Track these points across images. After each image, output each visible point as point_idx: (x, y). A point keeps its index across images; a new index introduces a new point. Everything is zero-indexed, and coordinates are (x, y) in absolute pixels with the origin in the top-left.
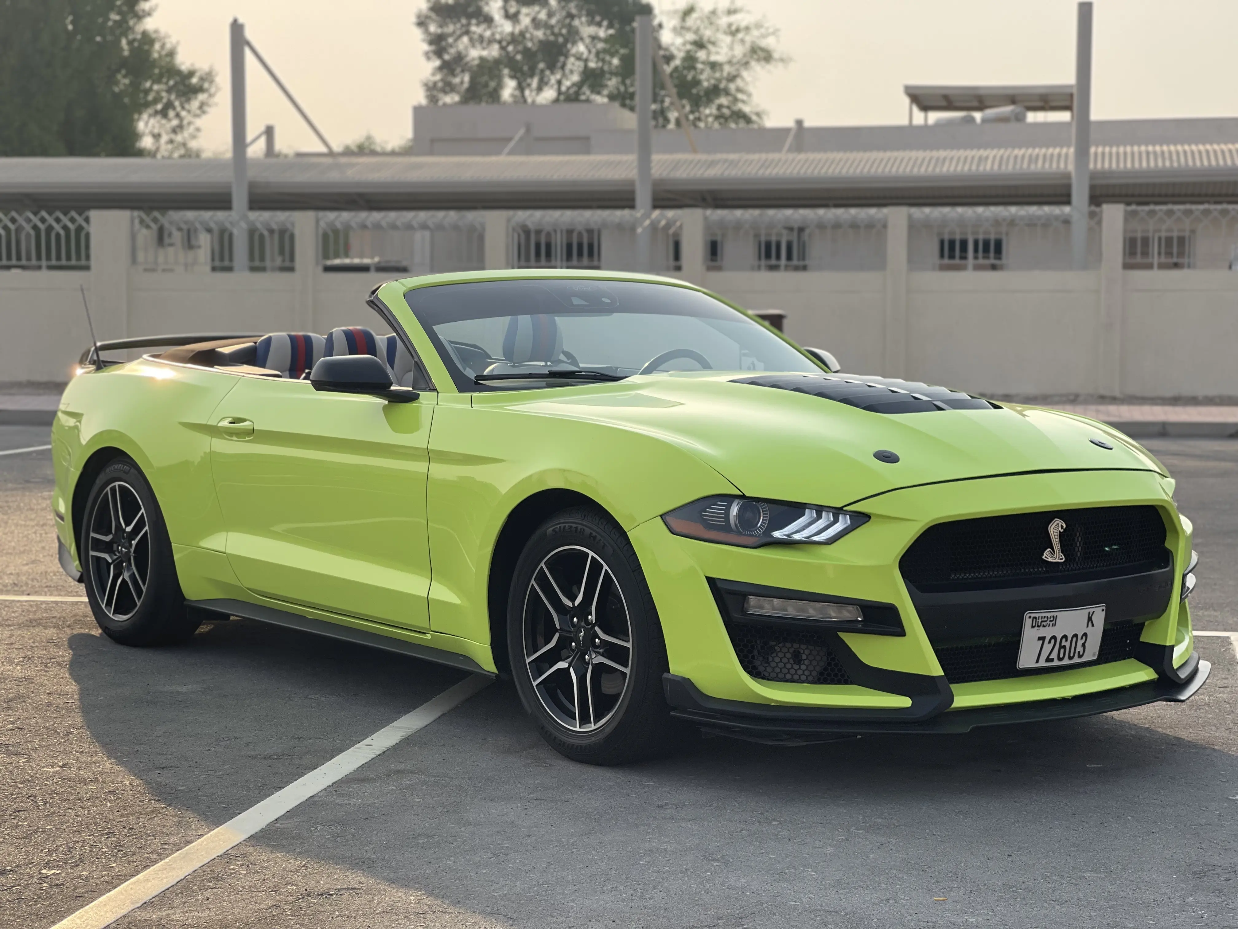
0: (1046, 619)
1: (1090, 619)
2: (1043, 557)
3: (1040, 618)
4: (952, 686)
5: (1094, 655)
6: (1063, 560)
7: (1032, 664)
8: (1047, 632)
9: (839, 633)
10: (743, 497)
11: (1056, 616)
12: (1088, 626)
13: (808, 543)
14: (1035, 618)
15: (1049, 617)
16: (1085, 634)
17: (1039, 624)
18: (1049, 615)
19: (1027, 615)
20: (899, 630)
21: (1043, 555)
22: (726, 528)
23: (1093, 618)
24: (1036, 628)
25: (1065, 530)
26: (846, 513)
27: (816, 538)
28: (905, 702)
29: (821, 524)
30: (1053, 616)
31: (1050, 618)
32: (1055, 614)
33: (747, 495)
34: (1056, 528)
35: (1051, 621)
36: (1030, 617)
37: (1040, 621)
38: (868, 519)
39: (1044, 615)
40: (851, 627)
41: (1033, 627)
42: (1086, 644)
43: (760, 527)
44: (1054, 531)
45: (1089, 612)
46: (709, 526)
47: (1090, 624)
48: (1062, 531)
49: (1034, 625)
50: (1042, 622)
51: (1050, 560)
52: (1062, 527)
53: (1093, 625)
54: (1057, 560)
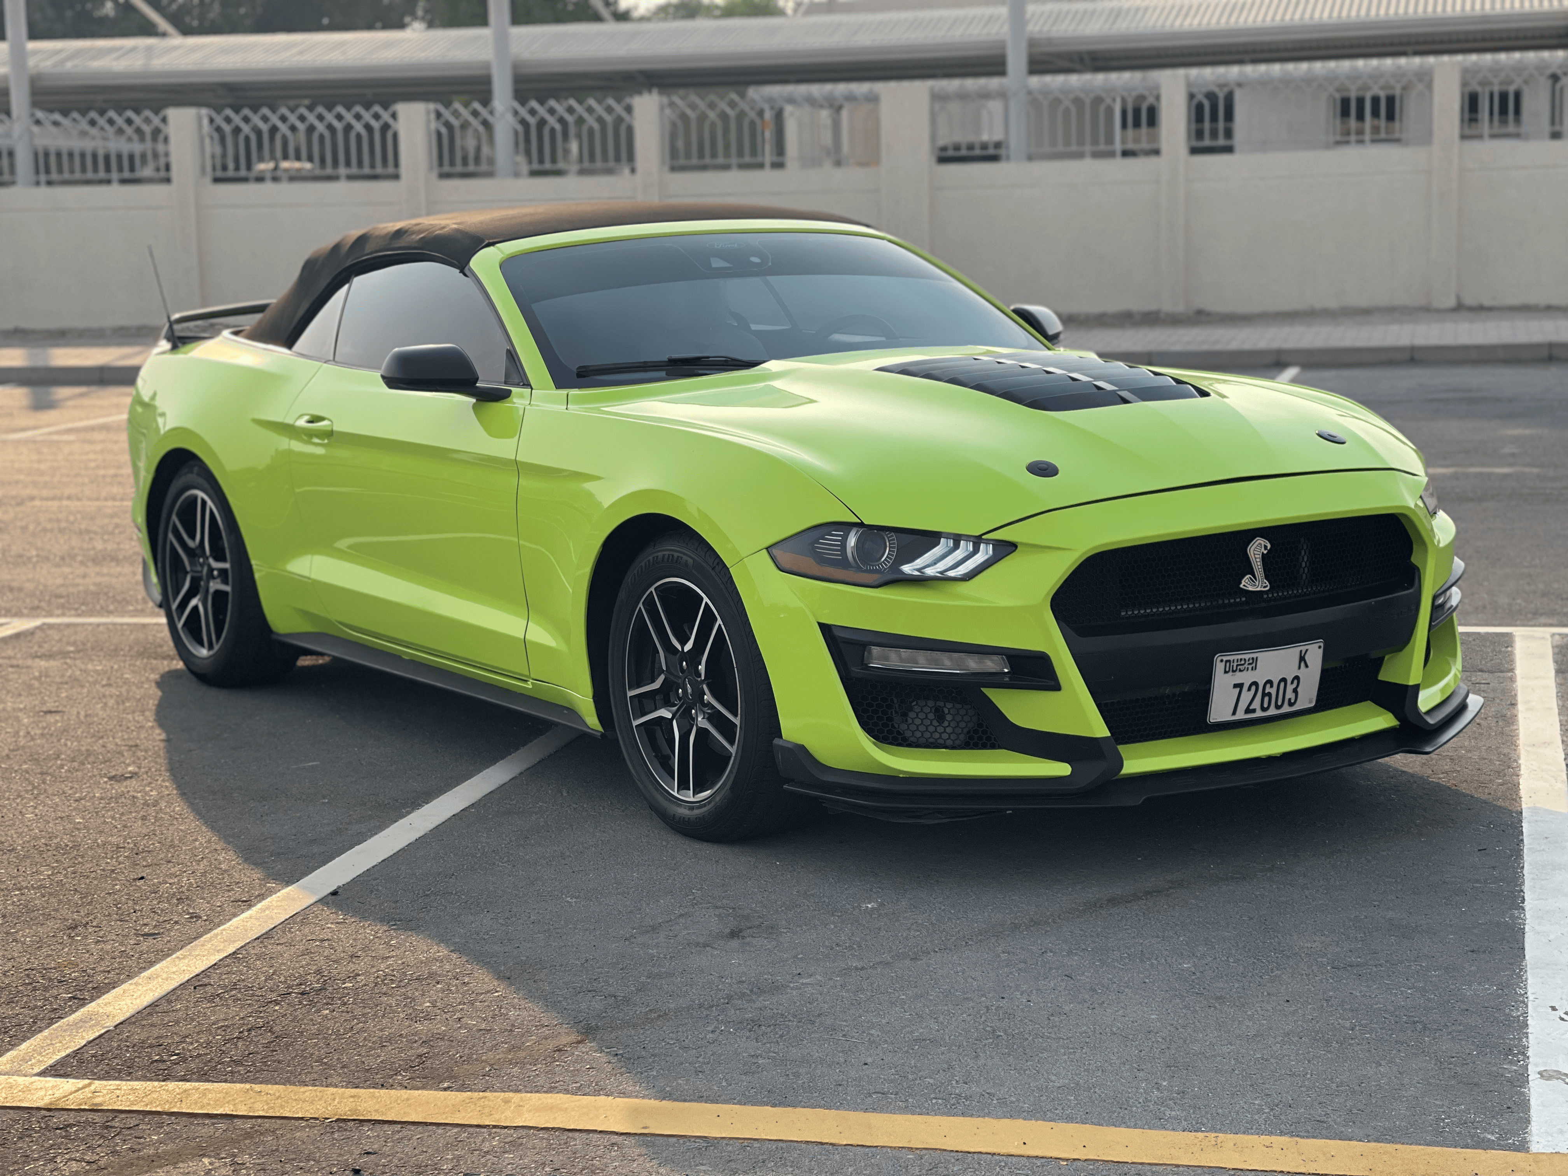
0: (1243, 662)
1: (1302, 659)
2: (1241, 586)
3: (1235, 661)
4: (1122, 748)
5: (1310, 702)
6: (1268, 588)
7: (1228, 717)
8: (1246, 677)
9: (982, 689)
10: (861, 525)
11: (1257, 658)
12: (1299, 668)
13: (943, 579)
14: (1229, 661)
15: (1247, 659)
16: (1297, 678)
17: (1235, 669)
18: (1247, 657)
19: (1218, 658)
20: (1053, 683)
21: (1241, 583)
22: (843, 563)
23: (1307, 658)
24: (1231, 673)
25: (1269, 551)
26: (987, 541)
27: (951, 574)
28: (1062, 769)
29: (959, 554)
30: (1253, 658)
31: (1249, 660)
32: (1254, 656)
33: (866, 523)
34: (1257, 549)
35: (1249, 664)
36: (1222, 661)
37: (1235, 664)
38: (1014, 548)
39: (1239, 657)
40: (996, 681)
41: (1226, 672)
42: (1299, 690)
43: (883, 562)
44: (1255, 552)
45: (1301, 651)
46: (822, 560)
47: (1303, 664)
48: (1265, 552)
49: (1227, 670)
50: (1237, 665)
51: (1251, 589)
52: (1266, 547)
53: (1307, 666)
54: (1259, 589)
